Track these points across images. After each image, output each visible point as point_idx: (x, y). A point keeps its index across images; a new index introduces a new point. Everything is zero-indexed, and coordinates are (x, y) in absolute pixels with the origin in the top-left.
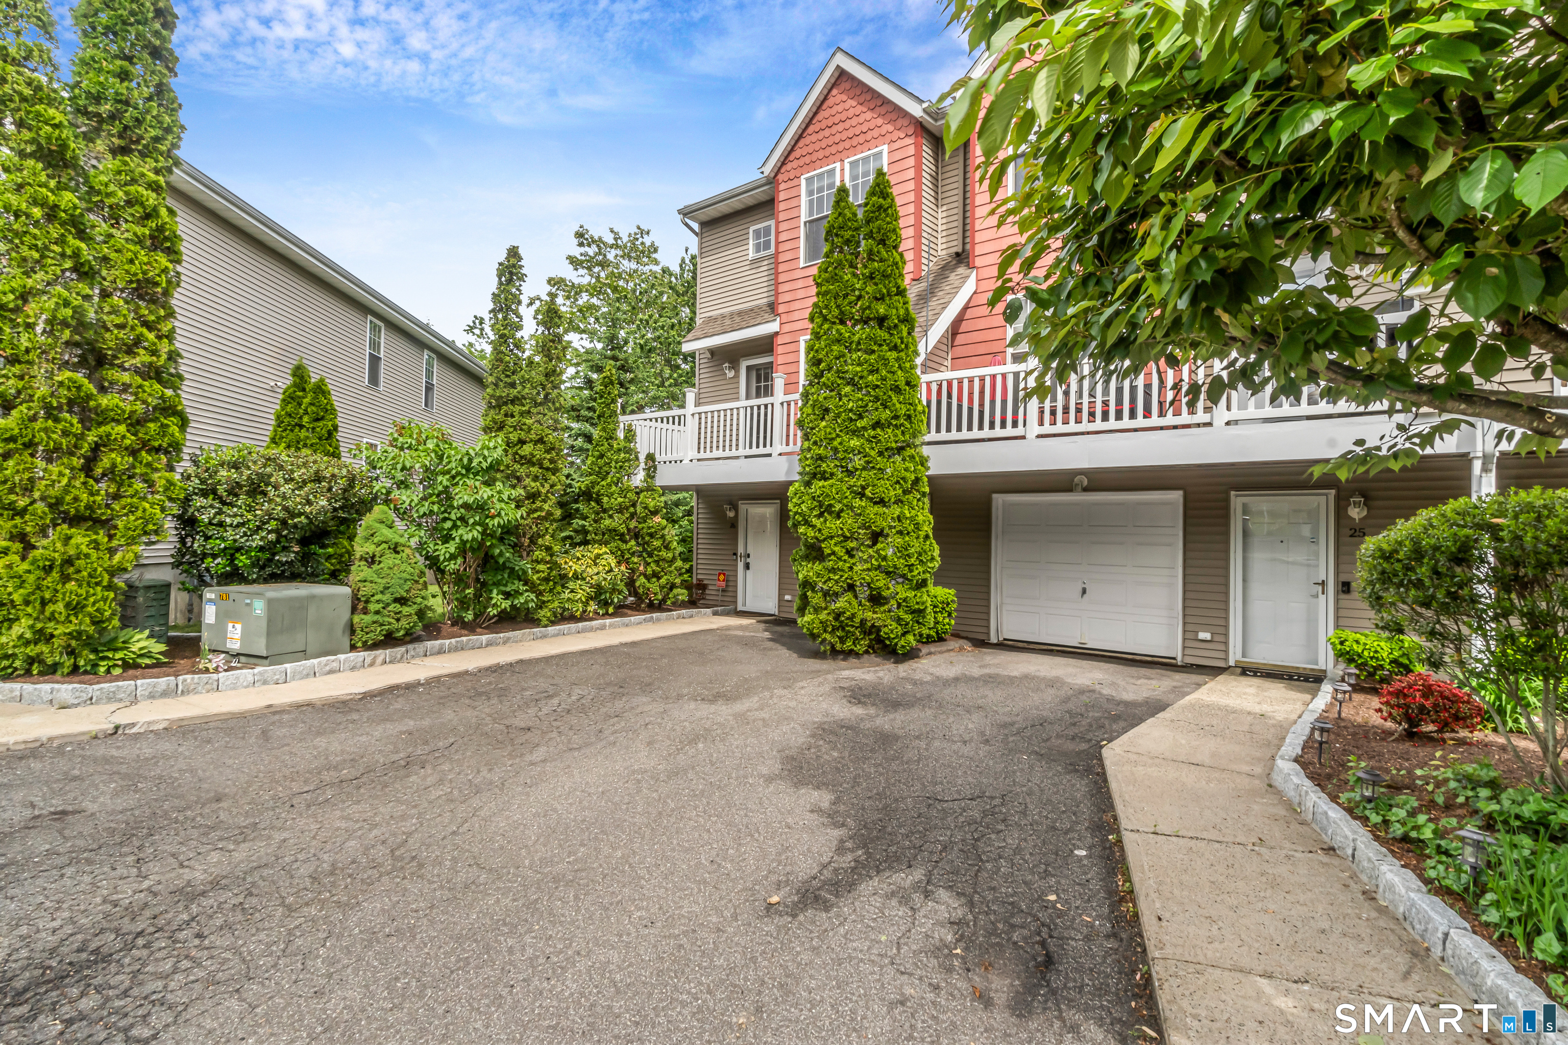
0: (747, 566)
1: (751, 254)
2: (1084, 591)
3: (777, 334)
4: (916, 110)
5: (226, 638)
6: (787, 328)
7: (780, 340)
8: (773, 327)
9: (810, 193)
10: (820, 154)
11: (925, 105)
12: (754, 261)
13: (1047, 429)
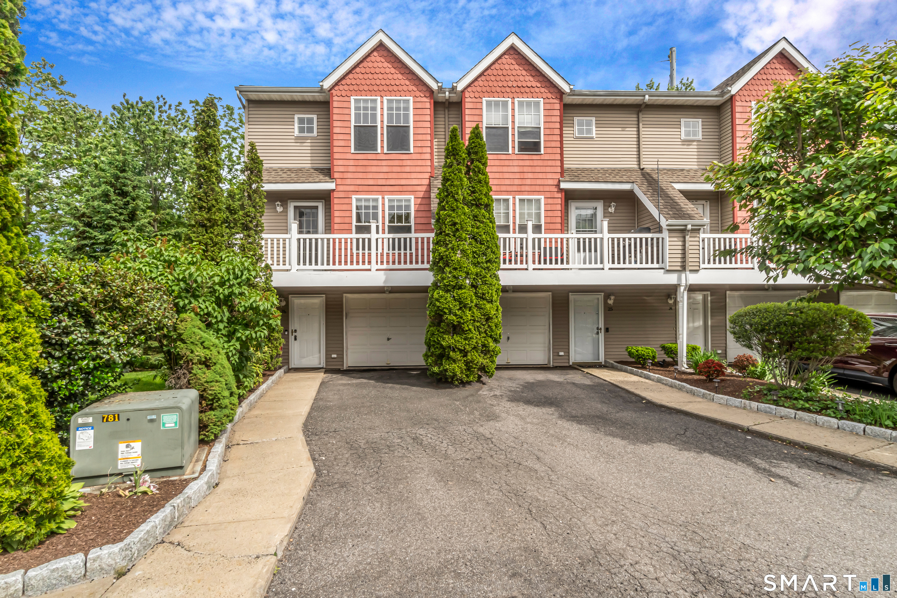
0: (295, 339)
1: (296, 133)
2: (508, 338)
3: (333, 190)
4: (434, 86)
5: (115, 459)
6: (341, 188)
7: (336, 194)
8: (331, 186)
9: (357, 108)
10: (366, 88)
11: (440, 85)
12: (297, 138)
13: (537, 266)
